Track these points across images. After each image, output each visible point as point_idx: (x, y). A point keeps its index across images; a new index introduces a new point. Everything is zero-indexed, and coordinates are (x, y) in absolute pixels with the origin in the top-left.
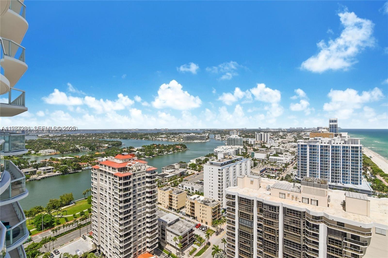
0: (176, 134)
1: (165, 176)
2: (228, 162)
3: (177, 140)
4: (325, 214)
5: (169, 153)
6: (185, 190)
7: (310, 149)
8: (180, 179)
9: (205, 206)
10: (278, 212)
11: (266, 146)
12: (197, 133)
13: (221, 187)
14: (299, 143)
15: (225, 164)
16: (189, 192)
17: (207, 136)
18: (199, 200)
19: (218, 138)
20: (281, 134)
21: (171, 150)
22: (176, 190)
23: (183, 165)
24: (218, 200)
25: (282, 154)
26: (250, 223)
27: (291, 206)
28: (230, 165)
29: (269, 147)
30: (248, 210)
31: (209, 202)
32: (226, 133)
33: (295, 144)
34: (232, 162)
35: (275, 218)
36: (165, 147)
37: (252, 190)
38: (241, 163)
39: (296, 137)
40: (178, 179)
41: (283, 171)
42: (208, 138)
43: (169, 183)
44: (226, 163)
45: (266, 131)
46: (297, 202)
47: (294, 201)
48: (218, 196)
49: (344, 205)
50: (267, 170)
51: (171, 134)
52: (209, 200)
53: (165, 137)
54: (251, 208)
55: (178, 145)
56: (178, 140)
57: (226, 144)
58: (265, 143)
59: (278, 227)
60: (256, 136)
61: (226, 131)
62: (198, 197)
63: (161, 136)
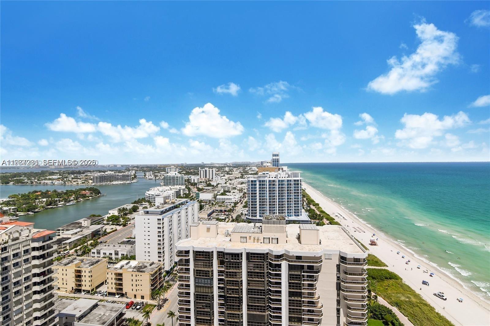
0: (79, 173)
1: (64, 241)
2: (170, 208)
3: (82, 183)
4: (286, 251)
5: (68, 204)
6: (104, 257)
7: (260, 185)
8: (92, 241)
9: (140, 274)
10: (242, 259)
11: (212, 184)
12: (117, 170)
13: (162, 243)
14: (249, 179)
15: (167, 211)
16: (111, 259)
17: (132, 174)
18: (130, 267)
19: (150, 177)
20: (227, 169)
21: (72, 199)
22: (87, 260)
23: (96, 219)
24: (157, 261)
25: (230, 192)
26: (209, 281)
27: (254, 250)
28: (174, 212)
29: (215, 185)
30: (206, 265)
31: (146, 267)
32: (160, 169)
33: (242, 180)
34: (176, 207)
35: (238, 267)
36: (59, 195)
37: (208, 239)
38: (186, 207)
39: (242, 172)
40: (89, 243)
41: (233, 212)
42: (135, 177)
43: (71, 252)
44: (168, 209)
45: (211, 167)
46: (258, 244)
47: (256, 243)
48: (157, 255)
49: (299, 238)
50: (216, 212)
51: (69, 174)
52: (145, 264)
53: (59, 178)
54: (211, 262)
55: (85, 190)
56: (84, 183)
57: (162, 184)
58: (210, 181)
59: (242, 277)
60: (199, 173)
61: (161, 167)
62: (127, 264)
63: (50, 177)
